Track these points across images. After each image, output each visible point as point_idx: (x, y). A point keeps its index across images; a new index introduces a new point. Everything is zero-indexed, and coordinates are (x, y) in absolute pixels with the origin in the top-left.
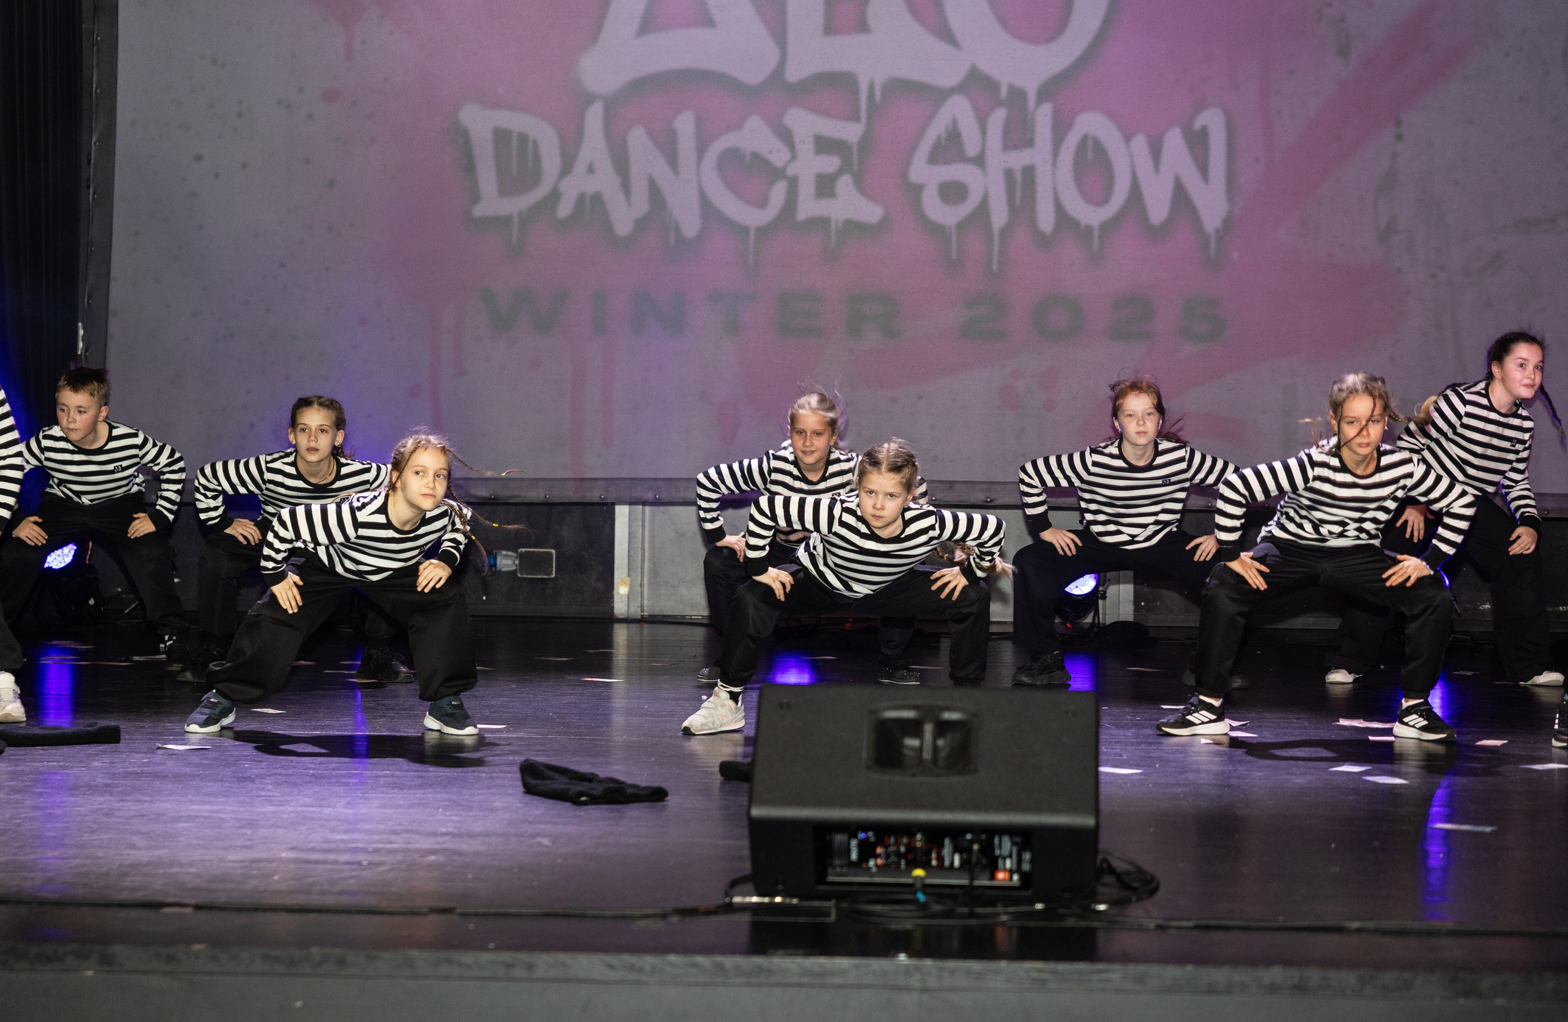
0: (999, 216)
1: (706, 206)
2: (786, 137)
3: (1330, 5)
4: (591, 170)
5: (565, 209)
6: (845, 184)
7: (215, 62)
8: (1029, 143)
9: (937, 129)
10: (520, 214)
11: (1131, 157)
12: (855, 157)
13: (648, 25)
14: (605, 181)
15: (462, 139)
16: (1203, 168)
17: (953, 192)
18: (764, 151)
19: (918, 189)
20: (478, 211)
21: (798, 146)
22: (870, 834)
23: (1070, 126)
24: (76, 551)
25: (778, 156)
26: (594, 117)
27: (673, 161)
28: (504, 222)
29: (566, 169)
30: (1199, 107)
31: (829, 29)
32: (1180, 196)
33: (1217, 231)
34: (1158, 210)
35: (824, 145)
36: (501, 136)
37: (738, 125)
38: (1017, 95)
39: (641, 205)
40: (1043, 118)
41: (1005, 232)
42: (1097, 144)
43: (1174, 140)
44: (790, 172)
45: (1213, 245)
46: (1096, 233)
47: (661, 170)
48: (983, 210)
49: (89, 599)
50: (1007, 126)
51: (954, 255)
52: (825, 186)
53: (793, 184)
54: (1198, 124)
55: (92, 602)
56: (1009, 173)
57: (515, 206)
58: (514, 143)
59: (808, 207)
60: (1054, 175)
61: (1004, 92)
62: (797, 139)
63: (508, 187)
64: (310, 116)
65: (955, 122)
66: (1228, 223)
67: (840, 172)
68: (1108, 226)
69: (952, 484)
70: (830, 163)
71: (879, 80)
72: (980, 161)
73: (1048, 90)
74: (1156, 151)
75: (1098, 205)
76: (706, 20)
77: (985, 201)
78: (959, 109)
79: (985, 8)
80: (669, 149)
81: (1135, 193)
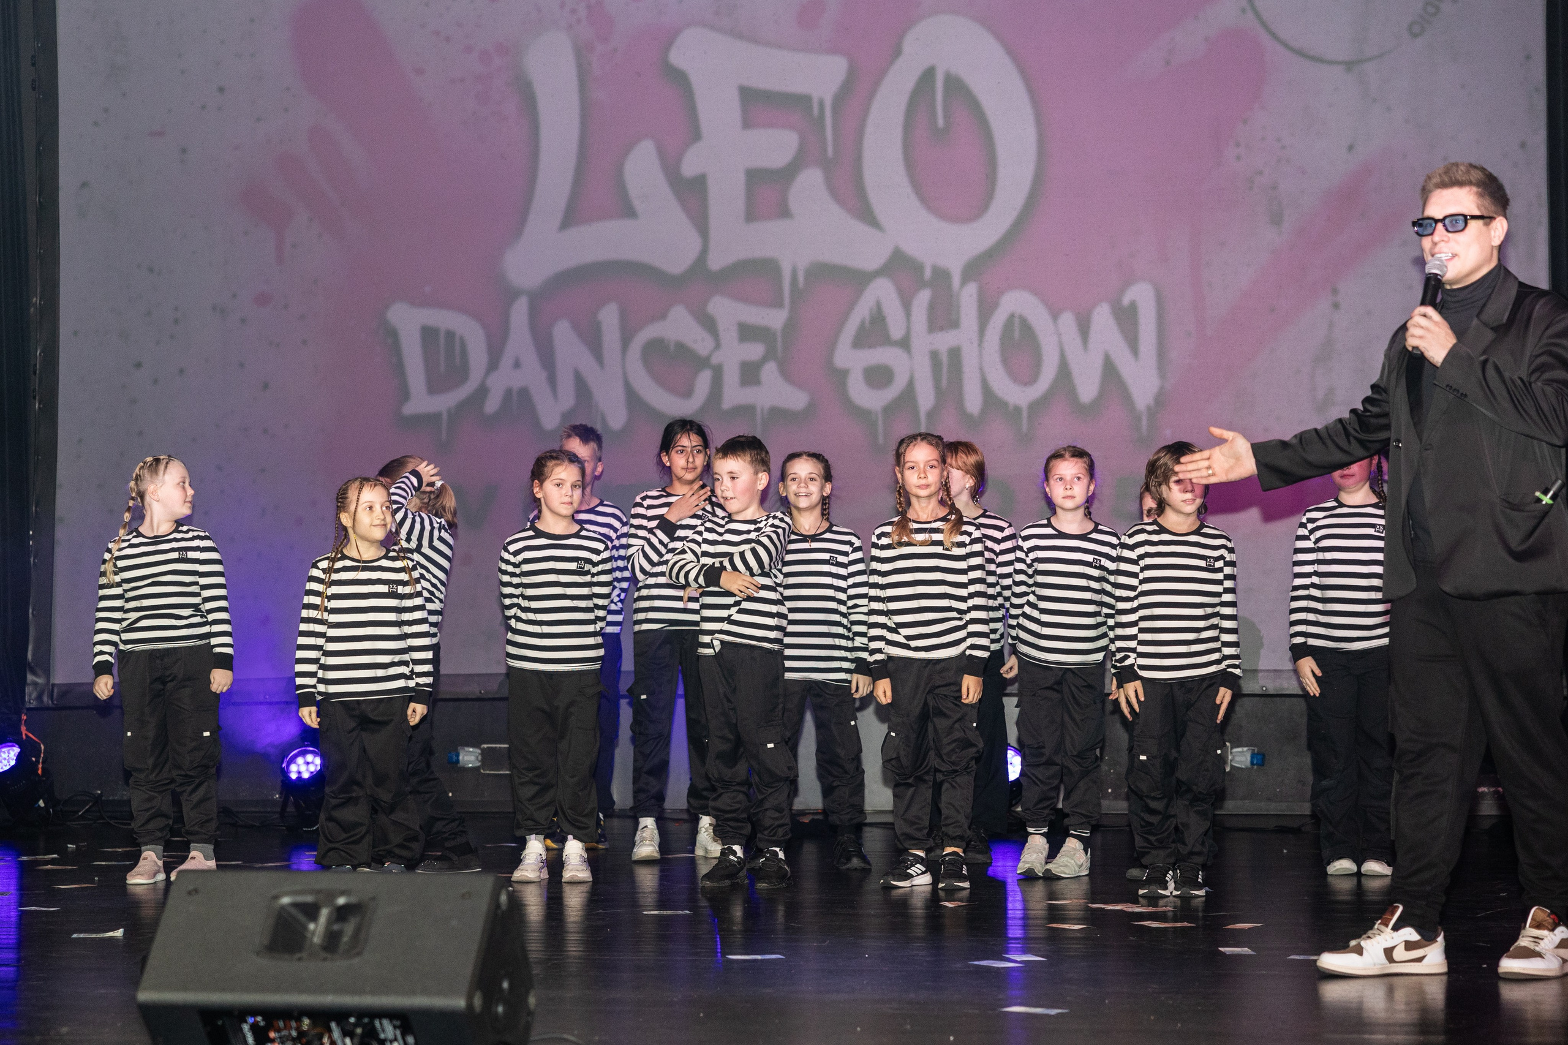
0: (926, 399)
1: (633, 398)
2: (709, 324)
3: (1261, 173)
4: (517, 365)
5: (492, 405)
6: (770, 371)
7: (151, 270)
8: (954, 324)
9: (862, 311)
10: (449, 411)
11: (1060, 335)
12: (779, 344)
13: (571, 218)
14: (532, 376)
15: (392, 338)
16: (1133, 344)
17: (879, 376)
18: (688, 342)
19: (842, 376)
20: (409, 409)
21: (722, 334)
22: (259, 1019)
23: (995, 305)
25: (699, 341)
26: (520, 311)
27: (599, 357)
28: (431, 420)
29: (493, 365)
30: (1128, 282)
31: (751, 216)
32: (1110, 370)
33: (1149, 408)
34: (1087, 389)
35: (747, 332)
36: (429, 334)
37: (663, 316)
38: (941, 276)
39: (567, 398)
40: (968, 297)
41: (931, 414)
42: (1024, 322)
43: (1102, 318)
44: (715, 360)
45: (1144, 422)
46: (1025, 414)
47: (586, 362)
48: (909, 394)
49: (39, 801)
50: (932, 307)
51: (881, 440)
52: (750, 374)
53: (718, 373)
54: (1126, 300)
55: (41, 804)
56: (934, 356)
57: (444, 402)
58: (442, 342)
59: (734, 395)
60: (981, 355)
61: (928, 273)
62: (721, 327)
63: (434, 387)
64: (243, 321)
65: (879, 305)
66: (1161, 399)
67: (765, 359)
68: (1037, 407)
70: (755, 351)
71: (803, 264)
72: (905, 344)
73: (974, 269)
74: (1084, 328)
75: (1026, 384)
76: (628, 211)
77: (911, 384)
78: (883, 291)
79: (907, 190)
80: (593, 341)
81: (1064, 372)
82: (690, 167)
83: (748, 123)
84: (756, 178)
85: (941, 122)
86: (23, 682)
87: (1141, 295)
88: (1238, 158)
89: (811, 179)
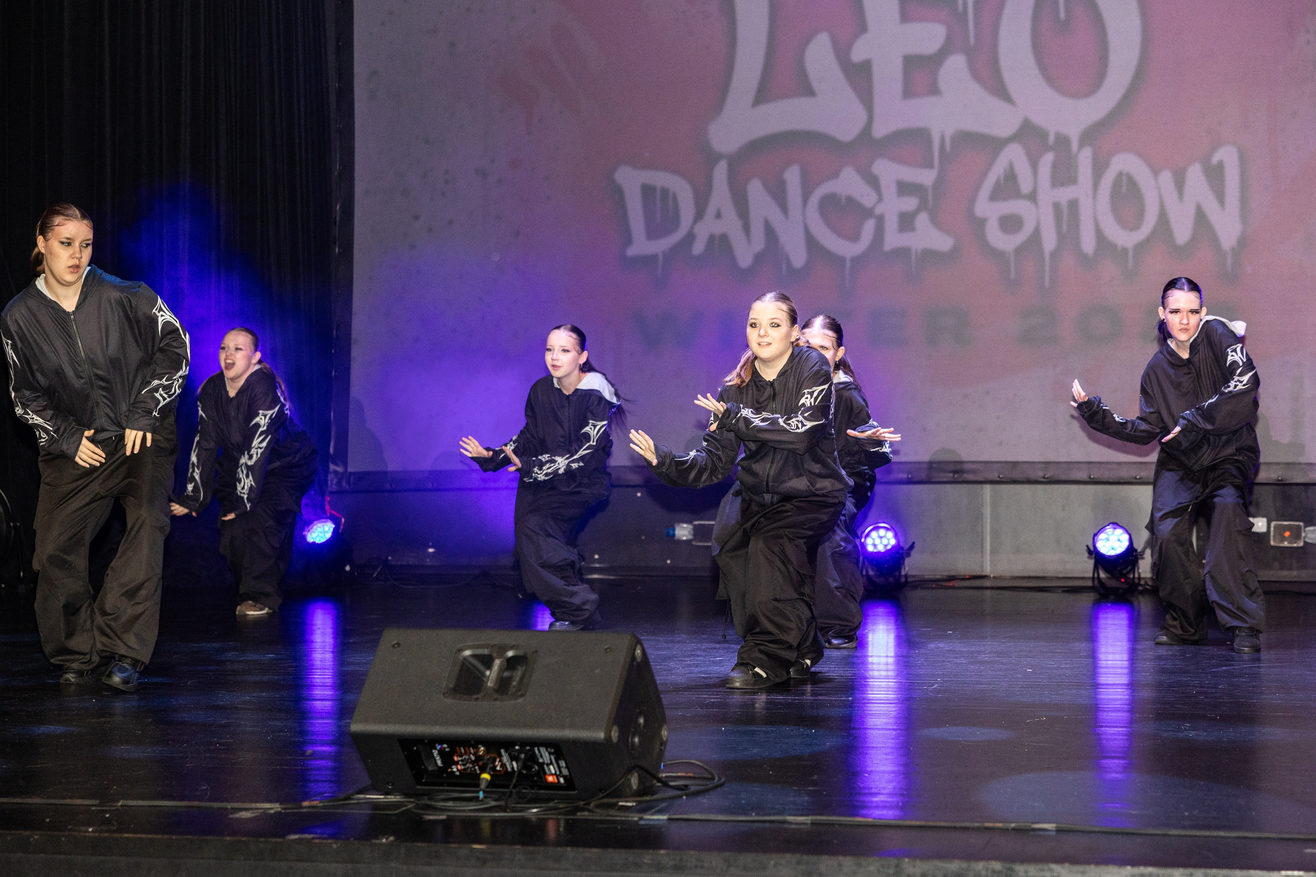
0: (1049, 242)
1: (811, 242)
2: (874, 182)
4: (718, 215)
5: (698, 248)
6: (923, 219)
7: (427, 141)
8: (1073, 180)
9: (997, 171)
10: (663, 254)
11: (1159, 188)
12: (930, 197)
13: (761, 97)
14: (730, 225)
15: (618, 193)
16: (1220, 196)
17: (1011, 224)
18: (857, 196)
19: (981, 223)
20: (632, 251)
21: (883, 190)
23: (1107, 165)
24: (334, 529)
25: (867, 197)
26: (720, 172)
27: (784, 208)
28: (649, 260)
29: (699, 215)
30: (1216, 145)
31: (908, 92)
32: (1201, 217)
33: (1233, 249)
34: (1182, 232)
35: (904, 188)
36: (648, 191)
37: (835, 175)
38: (1063, 141)
39: (759, 243)
40: (1085, 158)
41: (1054, 254)
42: (1130, 179)
43: (1195, 175)
44: (878, 211)
45: (1229, 261)
46: (1131, 253)
47: (774, 214)
48: (1036, 237)
49: (345, 566)
50: (1055, 166)
51: (1013, 276)
53: (880, 220)
54: (1215, 160)
55: (348, 568)
56: (1057, 207)
57: (660, 246)
58: (658, 197)
59: (893, 239)
60: (1094, 206)
61: (1051, 139)
62: (883, 184)
63: (653, 233)
64: (500, 181)
65: (1011, 166)
66: (1243, 242)
67: (918, 210)
68: (1142, 247)
69: (1015, 464)
70: (910, 203)
71: (949, 132)
72: (1032, 197)
73: (1090, 136)
74: (1180, 183)
75: (1132, 230)
76: (808, 91)
77: (1037, 231)
78: (1015, 155)
79: (1035, 72)
80: (779, 195)
81: (1163, 219)
82: (858, 54)
83: (905, 18)
84: (912, 63)
85: (1062, 15)
86: (327, 471)
87: (1227, 155)
88: (1308, 42)
89: (956, 64)
